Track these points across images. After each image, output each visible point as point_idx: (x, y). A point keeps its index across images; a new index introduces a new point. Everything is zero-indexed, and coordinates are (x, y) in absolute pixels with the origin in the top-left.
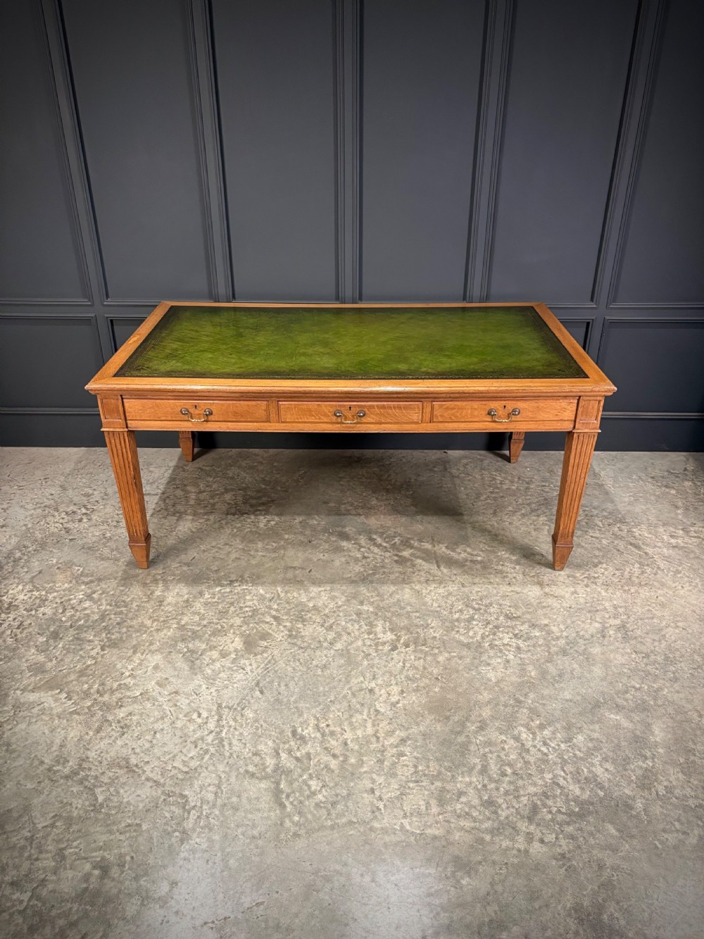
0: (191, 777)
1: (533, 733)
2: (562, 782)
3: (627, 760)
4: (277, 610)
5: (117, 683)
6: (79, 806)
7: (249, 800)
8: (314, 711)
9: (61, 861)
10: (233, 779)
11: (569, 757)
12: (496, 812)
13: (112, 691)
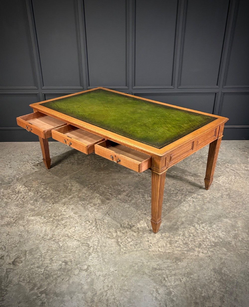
0: (89, 239)
1: (199, 225)
2: (209, 237)
3: (229, 232)
4: (111, 192)
5: (60, 214)
6: (55, 247)
7: (109, 244)
8: (127, 220)
9: (52, 261)
10: (103, 239)
11: (211, 231)
12: (188, 246)
13: (59, 216)
